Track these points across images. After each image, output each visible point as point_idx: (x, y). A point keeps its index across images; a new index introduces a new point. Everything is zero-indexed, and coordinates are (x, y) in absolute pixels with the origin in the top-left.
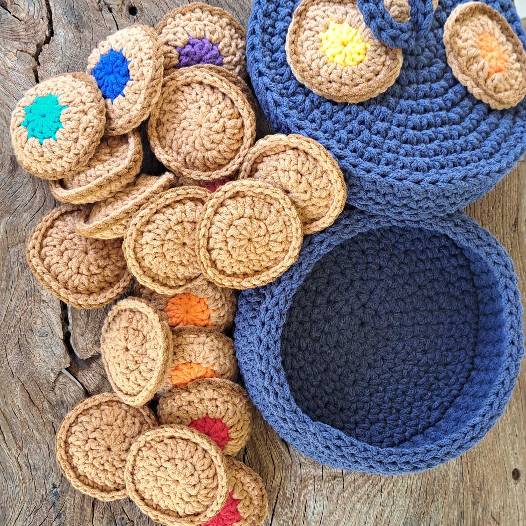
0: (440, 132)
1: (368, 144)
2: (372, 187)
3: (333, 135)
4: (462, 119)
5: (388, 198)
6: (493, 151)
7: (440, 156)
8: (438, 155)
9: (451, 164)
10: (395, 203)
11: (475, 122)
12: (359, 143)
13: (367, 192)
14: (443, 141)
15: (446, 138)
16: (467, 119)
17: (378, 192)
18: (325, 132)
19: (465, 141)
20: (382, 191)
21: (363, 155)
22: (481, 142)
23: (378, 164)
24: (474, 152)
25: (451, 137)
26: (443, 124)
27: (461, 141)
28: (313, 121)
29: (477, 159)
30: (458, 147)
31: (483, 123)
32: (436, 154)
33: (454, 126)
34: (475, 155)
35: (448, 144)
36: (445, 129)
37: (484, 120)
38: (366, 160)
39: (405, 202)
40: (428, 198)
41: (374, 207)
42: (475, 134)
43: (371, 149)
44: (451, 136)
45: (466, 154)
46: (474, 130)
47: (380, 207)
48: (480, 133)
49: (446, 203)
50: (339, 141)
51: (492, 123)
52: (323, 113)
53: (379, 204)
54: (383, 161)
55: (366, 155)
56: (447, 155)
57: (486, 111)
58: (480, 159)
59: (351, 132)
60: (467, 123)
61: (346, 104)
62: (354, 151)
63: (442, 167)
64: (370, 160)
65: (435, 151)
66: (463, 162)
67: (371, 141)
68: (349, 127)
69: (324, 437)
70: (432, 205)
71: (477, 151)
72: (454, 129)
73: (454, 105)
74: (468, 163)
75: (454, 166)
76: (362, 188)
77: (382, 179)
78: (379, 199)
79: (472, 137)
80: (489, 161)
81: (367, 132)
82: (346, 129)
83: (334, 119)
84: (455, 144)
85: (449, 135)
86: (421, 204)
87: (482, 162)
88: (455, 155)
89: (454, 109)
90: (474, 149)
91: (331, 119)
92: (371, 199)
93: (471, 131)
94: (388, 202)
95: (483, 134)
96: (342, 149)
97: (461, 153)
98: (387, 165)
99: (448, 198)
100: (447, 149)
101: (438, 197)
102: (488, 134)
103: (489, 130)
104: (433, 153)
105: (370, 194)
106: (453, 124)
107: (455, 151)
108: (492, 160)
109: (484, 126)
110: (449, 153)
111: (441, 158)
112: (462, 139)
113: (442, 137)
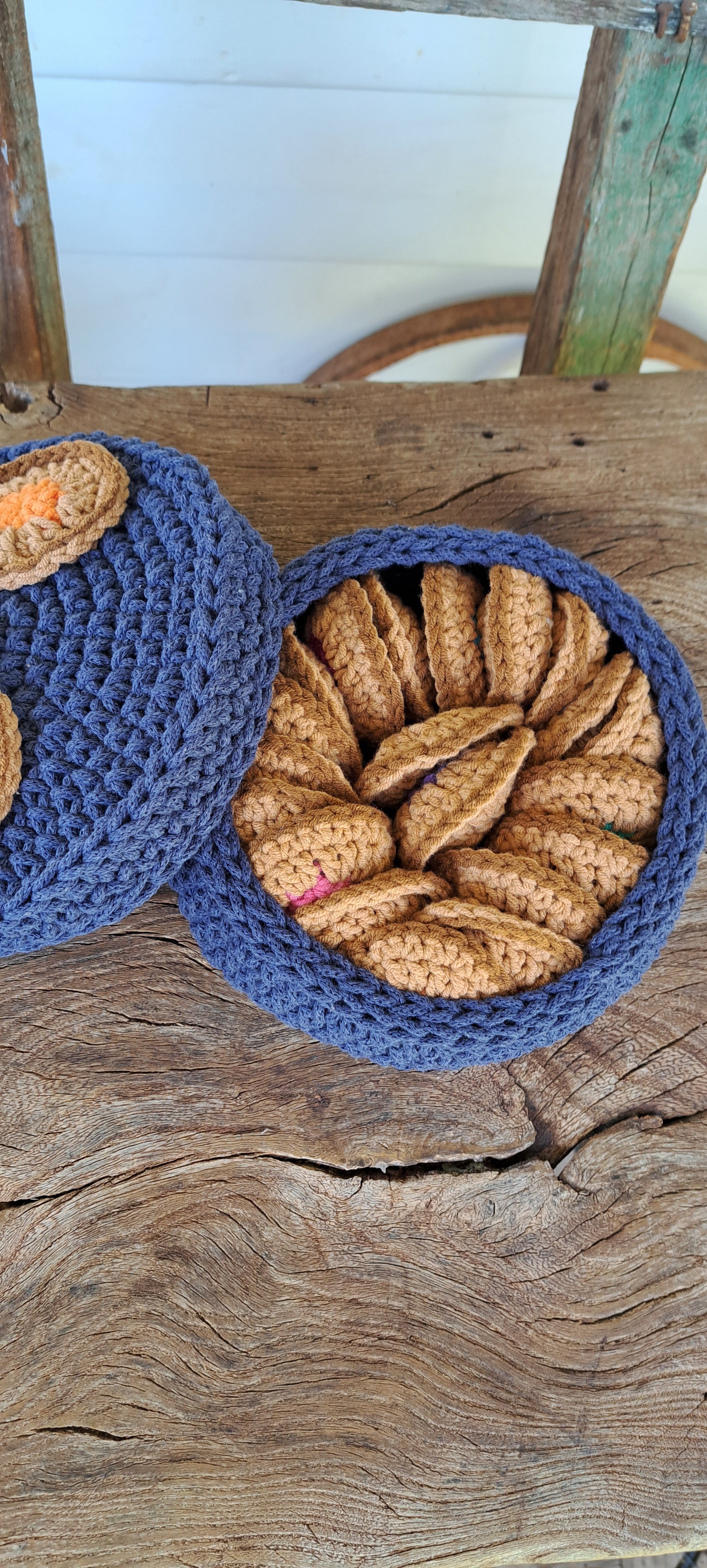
1: (99, 779)
2: (181, 795)
3: (64, 840)
4: (115, 584)
5: (211, 769)
7: (164, 646)
8: (160, 649)
10: (223, 758)
11: (129, 561)
12: (91, 795)
13: (186, 805)
14: (140, 632)
15: (137, 626)
16: (120, 575)
17: (193, 787)
18: (53, 852)
20: (194, 778)
21: (115, 795)
23: (140, 770)
25: (139, 614)
26: (111, 623)
28: (28, 869)
30: (160, 605)
31: (135, 546)
32: (159, 653)
38: (125, 793)
39: (227, 740)
41: (220, 797)
43: (109, 776)
47: (224, 786)
50: (76, 832)
52: (21, 844)
53: (217, 787)
54: (137, 759)
55: (115, 788)
59: (68, 804)
61: (17, 798)
62: (102, 809)
64: (128, 784)
67: (94, 773)
68: (58, 804)
70: (247, 691)
73: (87, 594)
76: (176, 814)
78: (209, 786)
81: (76, 775)
82: (61, 811)
83: (37, 830)
84: (152, 610)
85: (133, 618)
86: (240, 711)
87: (197, 565)
89: (94, 597)
91: (33, 834)
92: (203, 799)
94: (219, 769)
96: (90, 830)
98: (146, 755)
100: (156, 628)
104: (155, 658)
105: (194, 802)
106: (118, 604)
107: (164, 614)
109: (141, 546)
110: (163, 626)
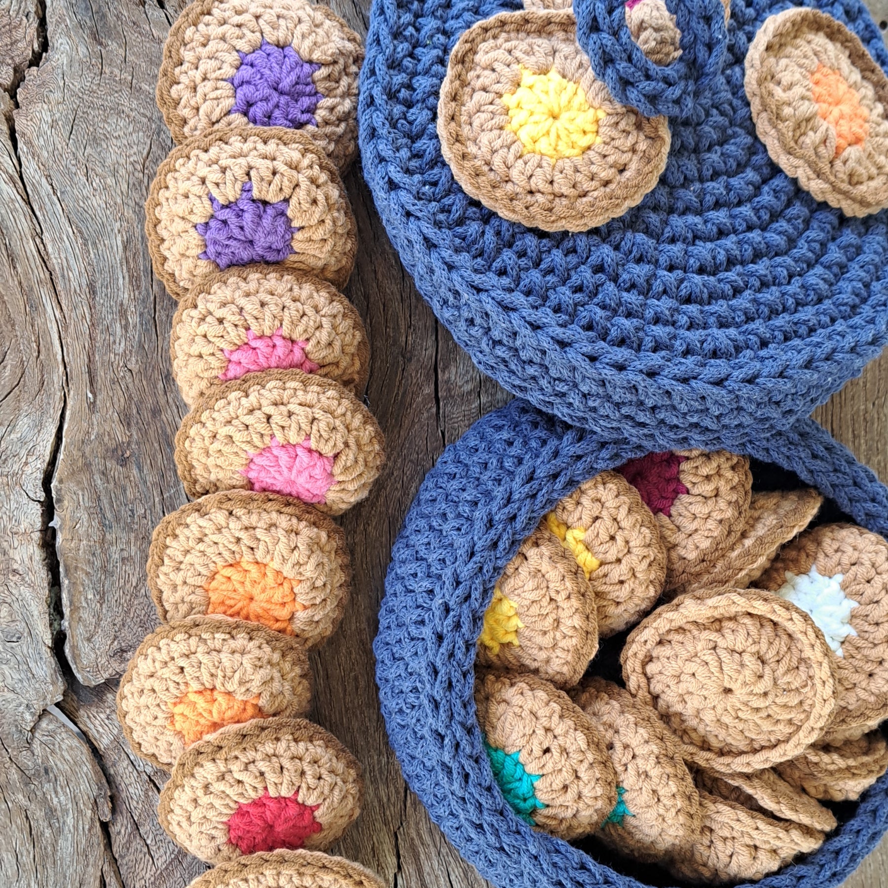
0: (752, 274)
1: (615, 312)
2: (629, 397)
3: (545, 299)
4: (792, 242)
5: (662, 414)
6: (857, 301)
7: (757, 322)
8: (753, 319)
9: (781, 337)
10: (675, 422)
11: (817, 246)
12: (598, 310)
13: (620, 404)
14: (759, 291)
15: (764, 285)
16: (802, 242)
17: (641, 404)
19: (803, 286)
20: (649, 403)
21: (607, 334)
22: (831, 285)
23: (639, 349)
24: (822, 307)
25: (776, 282)
26: (757, 256)
27: (794, 288)
28: (503, 273)
29: (828, 319)
30: (791, 301)
31: (832, 246)
32: (749, 319)
33: (779, 259)
34: (824, 313)
35: (771, 295)
36: (761, 268)
37: (834, 239)
38: (613, 344)
39: (694, 419)
40: (740, 409)
41: (634, 431)
42: (819, 270)
43: (621, 320)
44: (775, 278)
45: (807, 314)
46: (817, 261)
47: (645, 431)
48: (828, 267)
49: (775, 413)
50: (557, 310)
51: (850, 245)
52: (522, 255)
53: (644, 425)
54: (648, 342)
55: (613, 333)
56: (770, 319)
57: (836, 222)
58: (833, 320)
59: (579, 289)
60: (802, 249)
61: (565, 234)
62: (590, 327)
63: (764, 344)
64: (622, 343)
65: (745, 314)
66: (803, 330)
67: (619, 304)
68: (575, 279)
69: (555, 865)
71: (827, 304)
72: (780, 265)
73: (775, 216)
74: (812, 330)
75: (787, 339)
76: (608, 398)
77: (649, 381)
78: (644, 418)
79: (815, 277)
80: (851, 322)
81: (611, 287)
82: (569, 284)
83: (543, 266)
84: (783, 294)
85: (770, 278)
86: (726, 421)
87: (840, 326)
88: (787, 316)
89: (775, 225)
90: (820, 301)
92: (628, 417)
93: (810, 266)
94: (663, 421)
95: (836, 269)
96: (564, 326)
97: (796, 311)
98: (656, 350)
99: (777, 403)
100: (769, 306)
101: (759, 404)
102: (843, 268)
103: (844, 259)
104: (743, 318)
105: (625, 409)
106: (777, 255)
107: (785, 309)
108: (857, 320)
109: (835, 254)
110: (774, 312)
111: (758, 325)
112: (797, 282)
113: (757, 284)
